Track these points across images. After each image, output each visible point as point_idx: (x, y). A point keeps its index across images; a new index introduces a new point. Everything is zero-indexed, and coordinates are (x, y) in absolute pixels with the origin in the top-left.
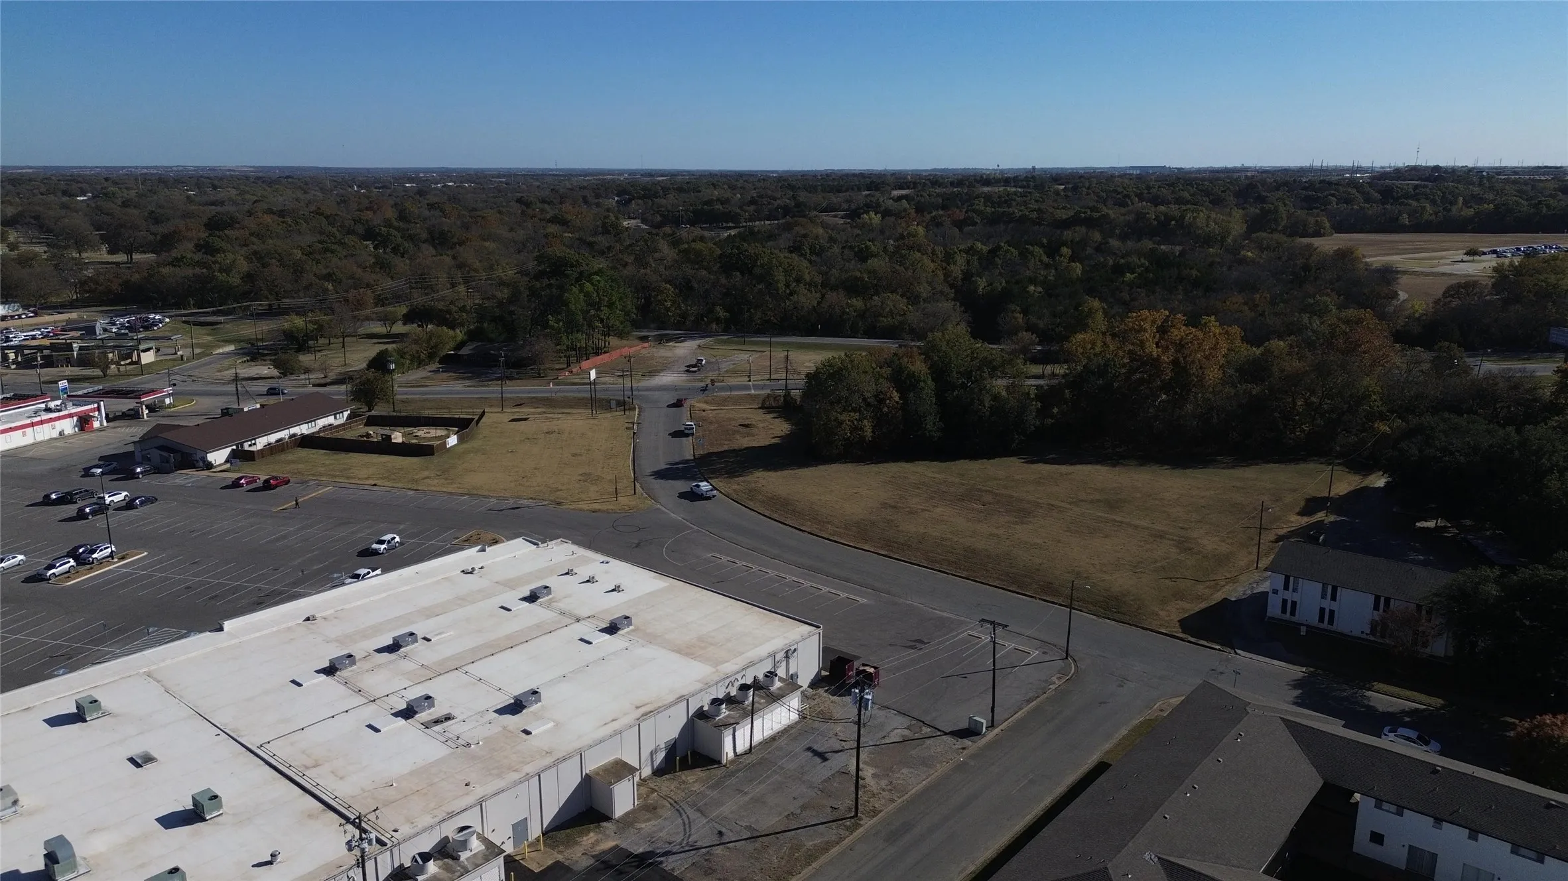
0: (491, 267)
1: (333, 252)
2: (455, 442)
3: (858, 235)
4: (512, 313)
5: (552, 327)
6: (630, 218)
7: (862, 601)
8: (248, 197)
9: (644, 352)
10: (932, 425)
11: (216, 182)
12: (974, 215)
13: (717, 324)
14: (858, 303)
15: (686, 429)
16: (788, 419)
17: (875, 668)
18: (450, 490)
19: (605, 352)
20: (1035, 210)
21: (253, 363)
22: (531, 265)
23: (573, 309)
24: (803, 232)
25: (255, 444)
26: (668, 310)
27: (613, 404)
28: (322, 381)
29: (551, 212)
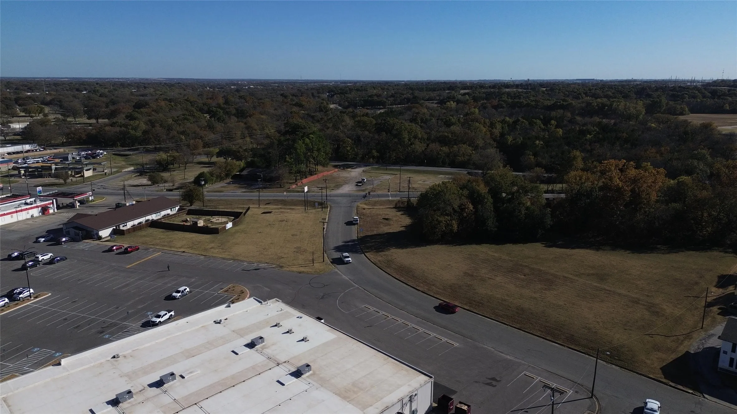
0: (263, 129)
1: (188, 120)
2: (231, 226)
3: (444, 113)
4: (269, 153)
5: (288, 162)
6: (333, 103)
7: (456, 345)
8: (157, 92)
9: (335, 174)
10: (491, 223)
11: (146, 85)
12: (503, 103)
13: (373, 159)
14: (445, 149)
15: (354, 220)
16: (410, 216)
17: (469, 406)
18: (223, 256)
19: (315, 174)
20: (533, 101)
21: (140, 177)
22: (282, 127)
23: (299, 152)
24: (417, 111)
25: (126, 225)
26: (348, 151)
27: (316, 204)
28: (171, 188)
29: (296, 100)
